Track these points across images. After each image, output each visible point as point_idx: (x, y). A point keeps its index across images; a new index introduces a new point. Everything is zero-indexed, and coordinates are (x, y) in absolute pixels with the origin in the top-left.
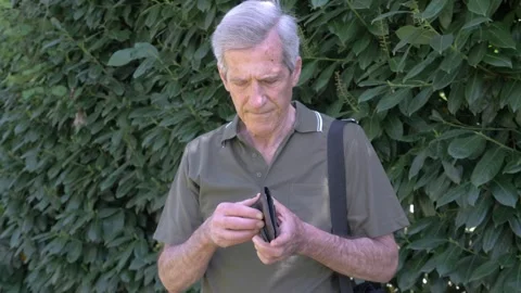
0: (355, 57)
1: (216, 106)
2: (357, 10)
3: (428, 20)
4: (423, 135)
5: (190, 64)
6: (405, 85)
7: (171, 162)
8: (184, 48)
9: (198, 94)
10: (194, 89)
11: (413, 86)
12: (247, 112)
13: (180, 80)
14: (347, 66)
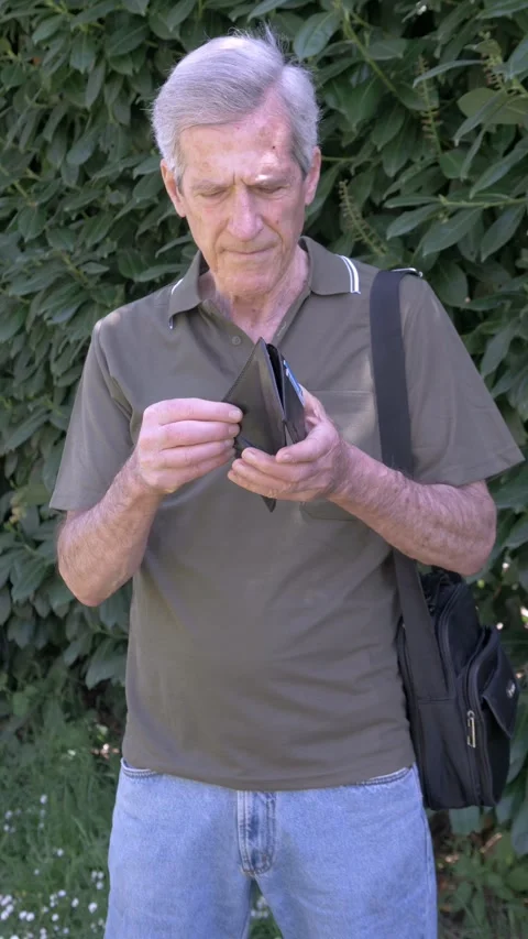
0: (376, 153)
1: (112, 255)
2: (379, 63)
3: (518, 76)
4: (507, 296)
5: (58, 175)
6: (473, 203)
7: (31, 362)
8: (45, 145)
9: (78, 231)
10: (68, 222)
11: (487, 205)
12: (223, 250)
13: (42, 206)
14: (359, 169)
